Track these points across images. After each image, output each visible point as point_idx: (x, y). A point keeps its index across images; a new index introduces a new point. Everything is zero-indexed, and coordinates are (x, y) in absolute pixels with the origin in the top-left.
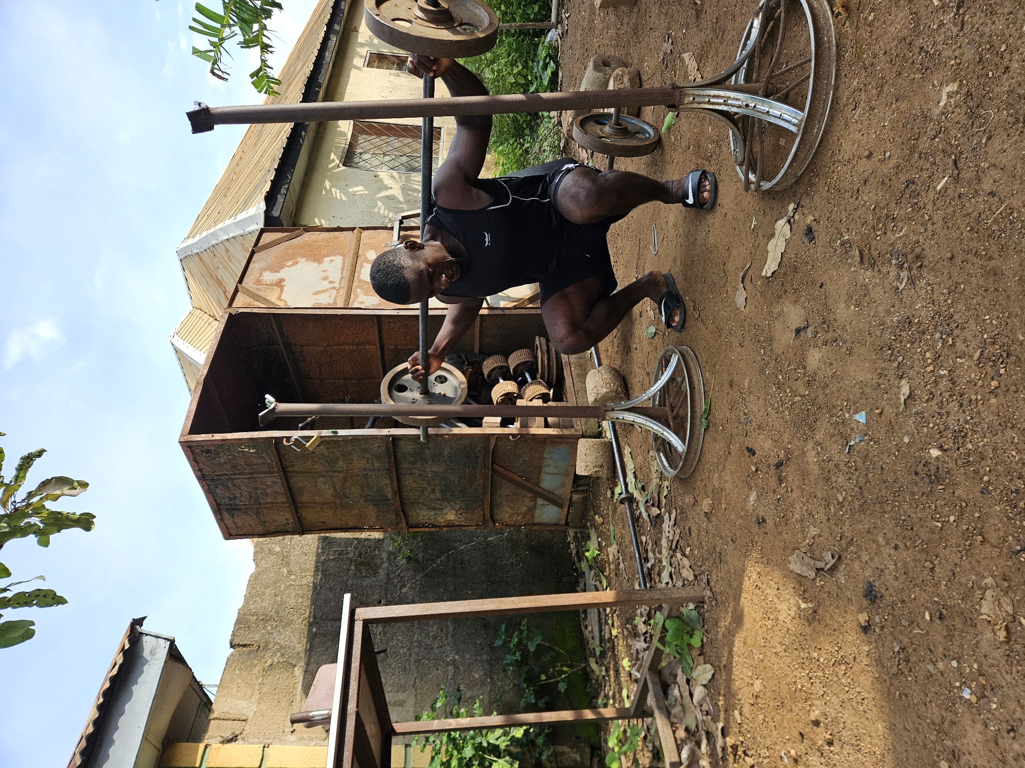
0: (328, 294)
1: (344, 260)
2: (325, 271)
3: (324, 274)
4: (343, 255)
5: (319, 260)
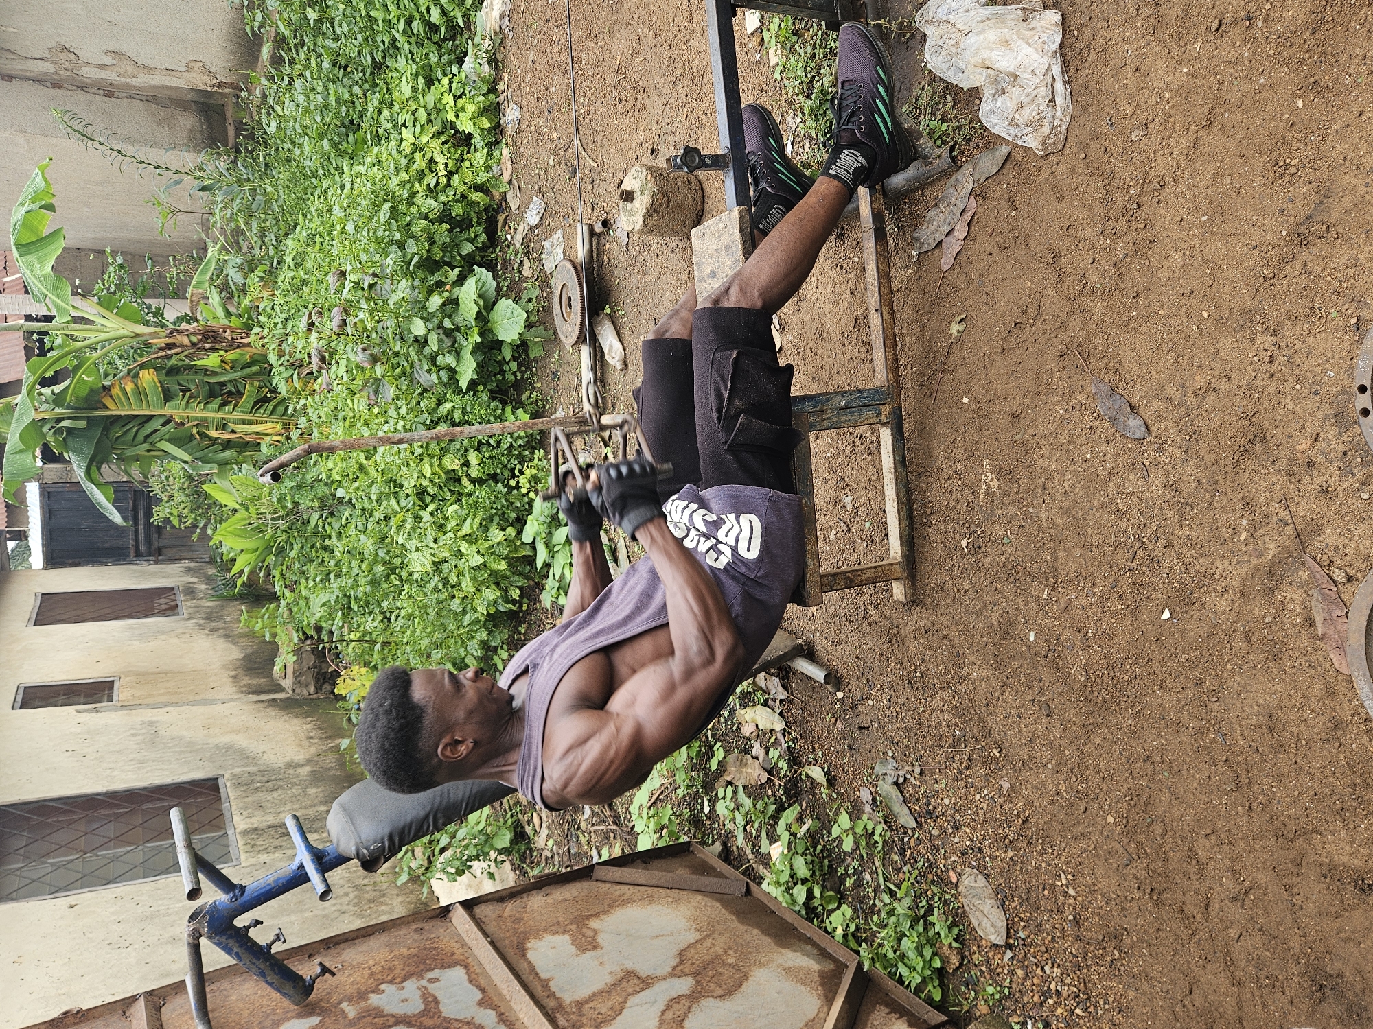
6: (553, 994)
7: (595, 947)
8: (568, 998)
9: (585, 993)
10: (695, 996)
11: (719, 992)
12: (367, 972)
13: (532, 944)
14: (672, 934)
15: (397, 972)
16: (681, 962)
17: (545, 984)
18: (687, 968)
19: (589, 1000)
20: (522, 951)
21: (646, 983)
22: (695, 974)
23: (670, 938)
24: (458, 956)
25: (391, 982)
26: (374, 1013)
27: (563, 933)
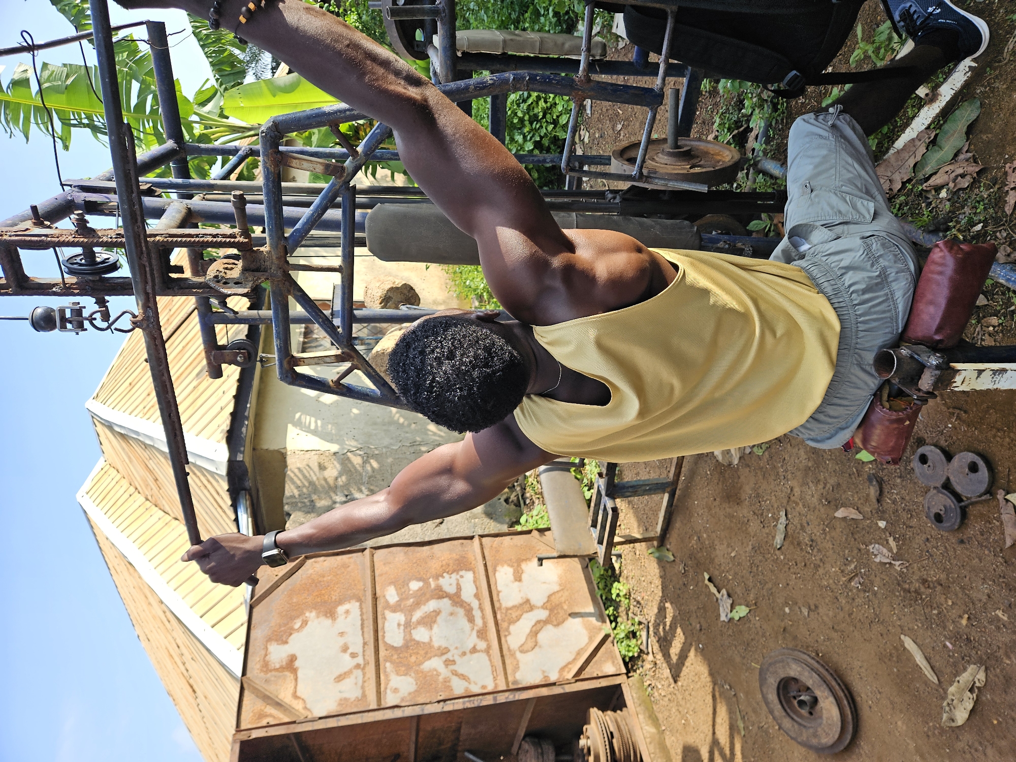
0: (353, 677)
1: (361, 608)
2: (342, 634)
3: (341, 641)
4: (359, 600)
5: (331, 614)
6: (499, 601)
7: (520, 580)
8: (504, 604)
9: (510, 604)
10: (546, 622)
11: (555, 623)
12: (441, 564)
13: (499, 568)
14: (549, 584)
15: (450, 567)
16: (548, 601)
17: (498, 592)
18: (549, 606)
19: (511, 609)
20: (495, 570)
21: (532, 608)
22: (551, 610)
23: (549, 586)
24: (472, 565)
25: (448, 573)
26: (439, 588)
27: (512, 566)
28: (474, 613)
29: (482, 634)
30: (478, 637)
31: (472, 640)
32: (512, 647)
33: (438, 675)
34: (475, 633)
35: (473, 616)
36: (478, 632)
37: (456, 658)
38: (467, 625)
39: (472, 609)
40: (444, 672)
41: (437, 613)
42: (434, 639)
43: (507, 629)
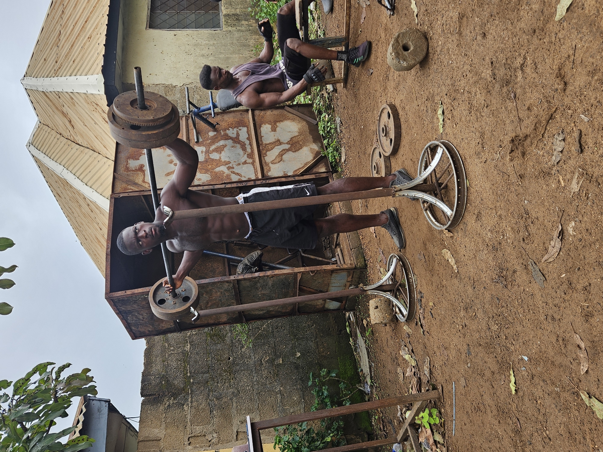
2: (169, 155)
3: (169, 159)
6: (261, 141)
7: (275, 131)
8: (264, 142)
9: (268, 142)
10: (288, 150)
11: (294, 150)
12: (227, 123)
13: (263, 125)
14: (292, 132)
15: (234, 125)
16: (290, 141)
17: (261, 137)
19: (268, 144)
20: (260, 127)
21: (281, 144)
22: (292, 145)
23: (292, 133)
24: (247, 124)
25: (232, 128)
26: (226, 135)
27: (271, 124)
28: (246, 146)
29: (251, 156)
30: (248, 157)
31: (245, 158)
32: (267, 161)
33: (224, 173)
34: (246, 155)
35: (246, 148)
36: (248, 155)
37: (234, 166)
38: (242, 152)
39: (245, 144)
40: (227, 172)
41: (225, 146)
42: (222, 158)
43: (265, 154)
